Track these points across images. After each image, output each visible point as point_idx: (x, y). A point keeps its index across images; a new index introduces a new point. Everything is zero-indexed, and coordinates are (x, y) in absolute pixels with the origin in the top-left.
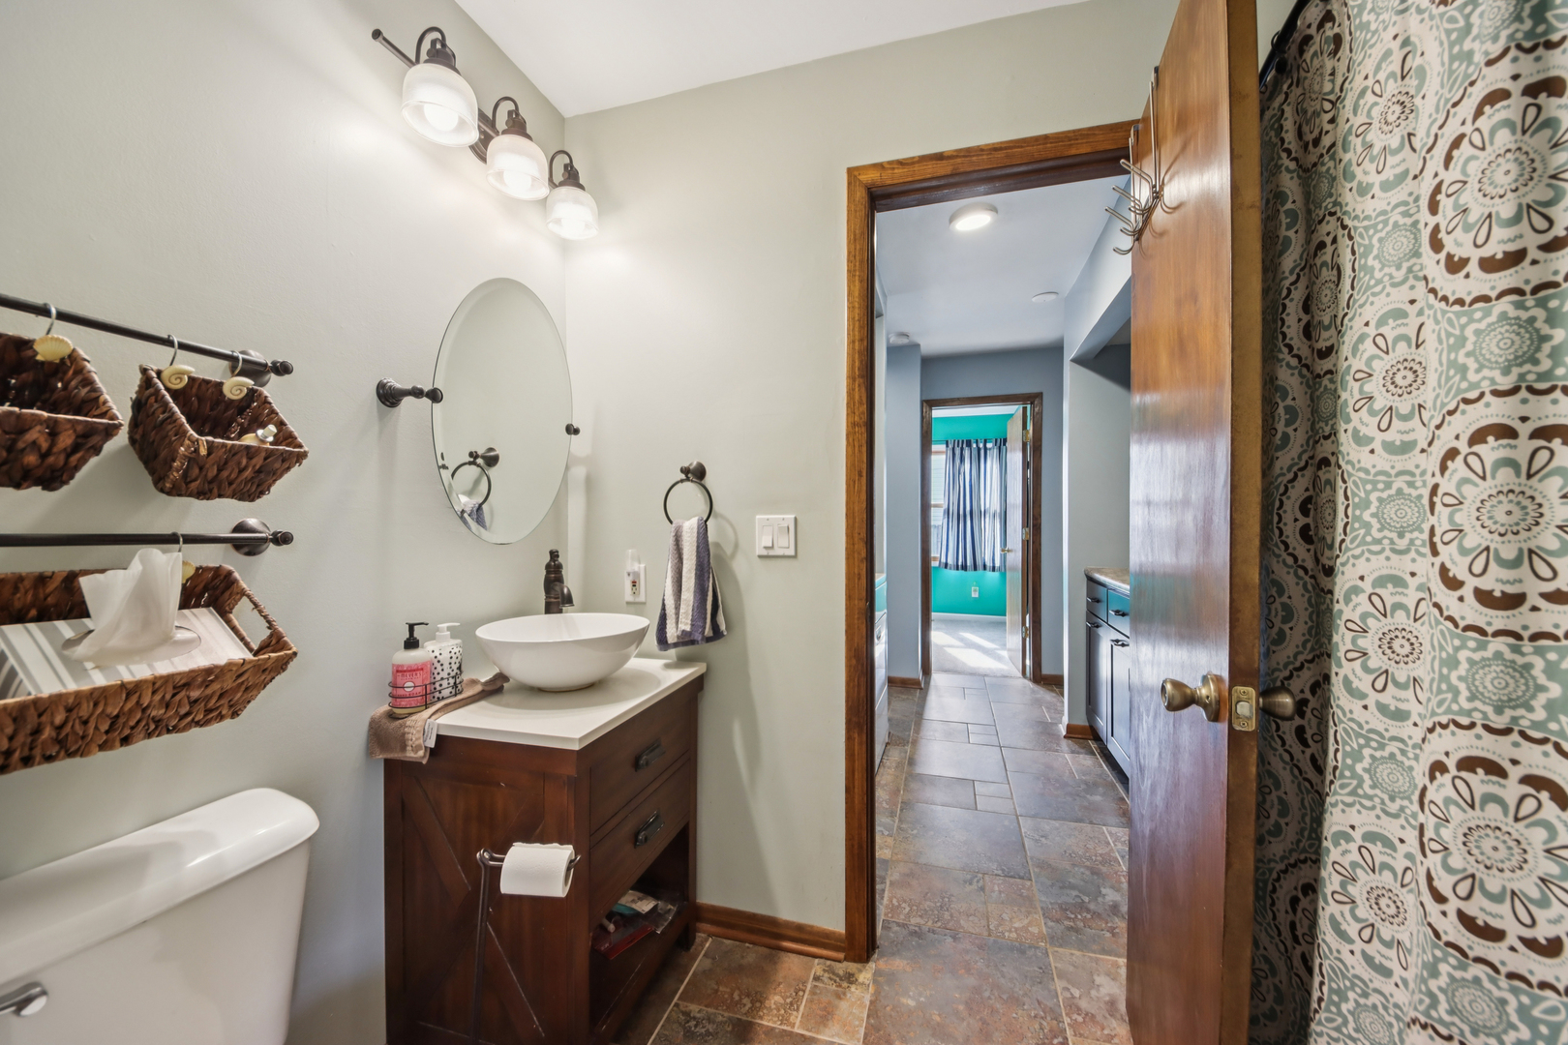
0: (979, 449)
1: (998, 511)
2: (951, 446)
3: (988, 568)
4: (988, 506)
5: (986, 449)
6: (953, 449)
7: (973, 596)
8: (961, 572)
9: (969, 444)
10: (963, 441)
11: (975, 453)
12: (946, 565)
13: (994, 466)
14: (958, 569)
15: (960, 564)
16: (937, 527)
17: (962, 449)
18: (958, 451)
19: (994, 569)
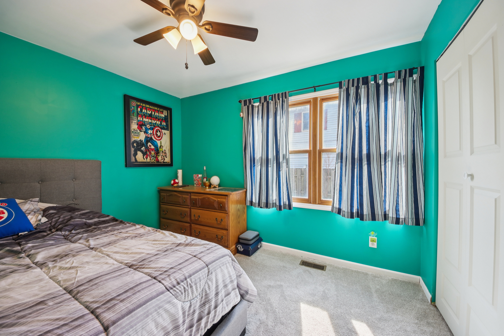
0: (378, 86)
1: (403, 153)
2: (344, 88)
3: (390, 219)
4: (389, 148)
5: (386, 84)
6: (348, 90)
7: (370, 245)
8: (356, 220)
9: (366, 81)
10: (358, 79)
11: (373, 89)
12: (339, 211)
13: (398, 103)
14: (352, 217)
15: (355, 210)
16: (328, 172)
17: (357, 88)
18: (352, 91)
19: (397, 221)
